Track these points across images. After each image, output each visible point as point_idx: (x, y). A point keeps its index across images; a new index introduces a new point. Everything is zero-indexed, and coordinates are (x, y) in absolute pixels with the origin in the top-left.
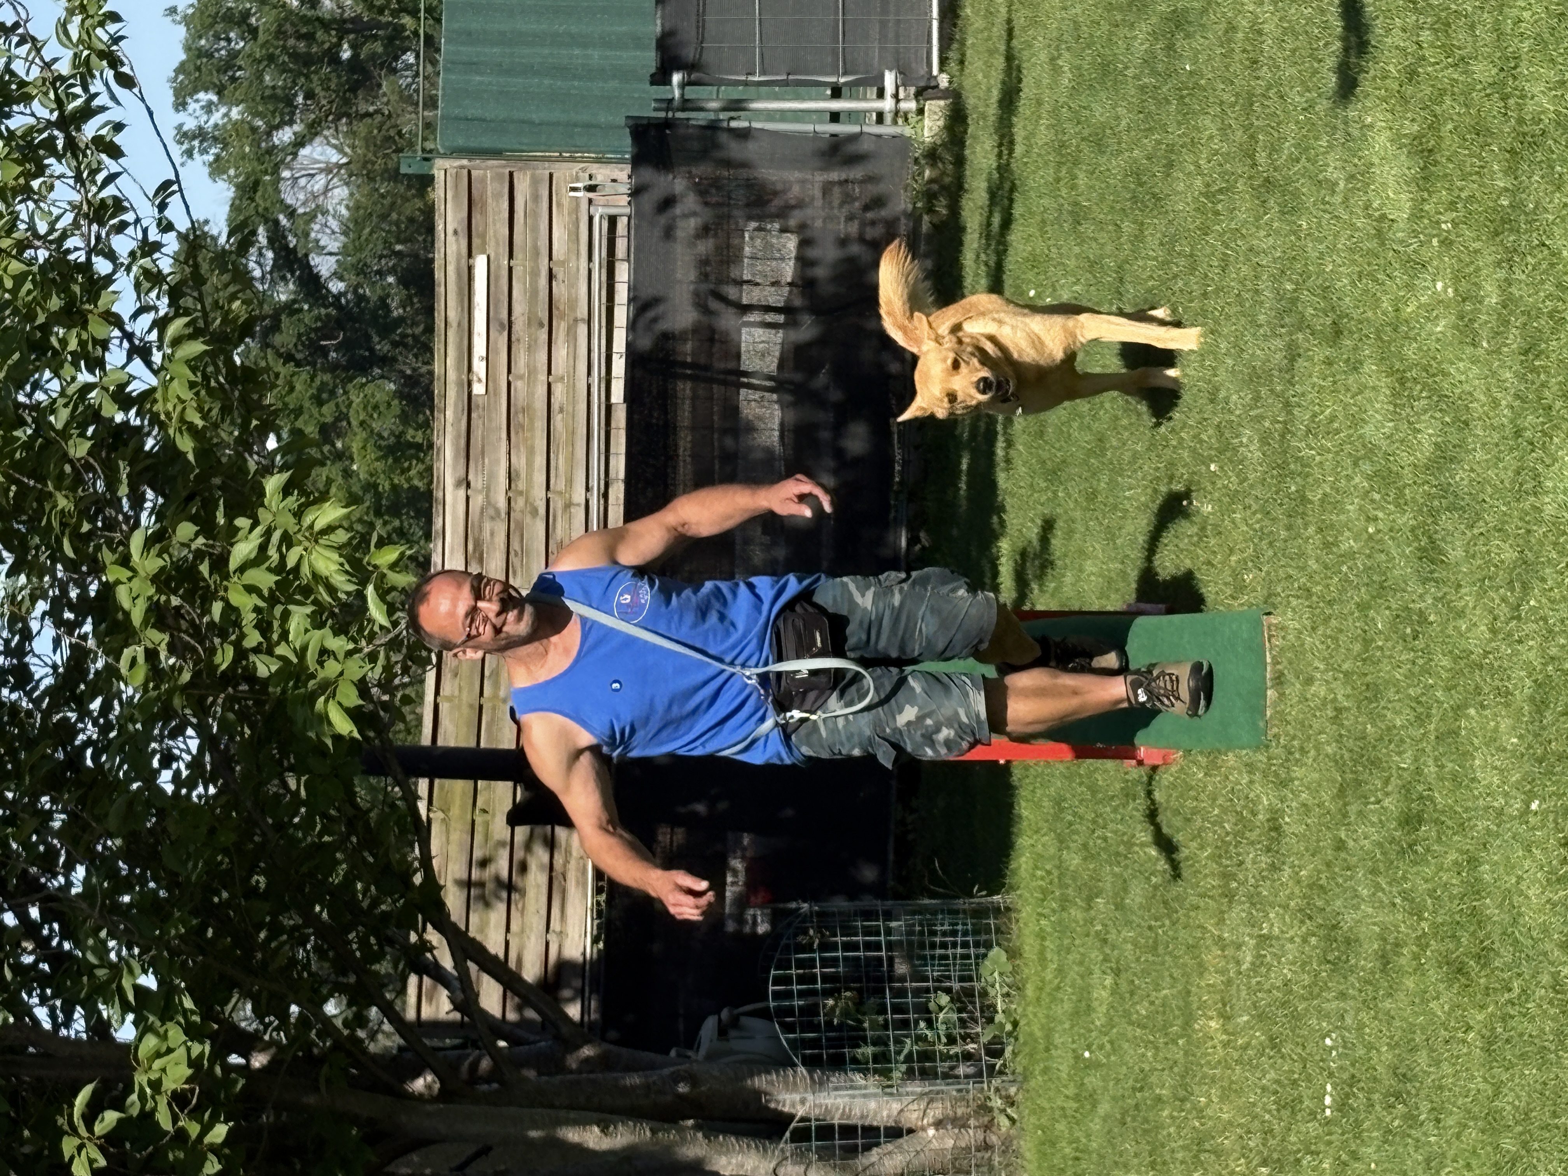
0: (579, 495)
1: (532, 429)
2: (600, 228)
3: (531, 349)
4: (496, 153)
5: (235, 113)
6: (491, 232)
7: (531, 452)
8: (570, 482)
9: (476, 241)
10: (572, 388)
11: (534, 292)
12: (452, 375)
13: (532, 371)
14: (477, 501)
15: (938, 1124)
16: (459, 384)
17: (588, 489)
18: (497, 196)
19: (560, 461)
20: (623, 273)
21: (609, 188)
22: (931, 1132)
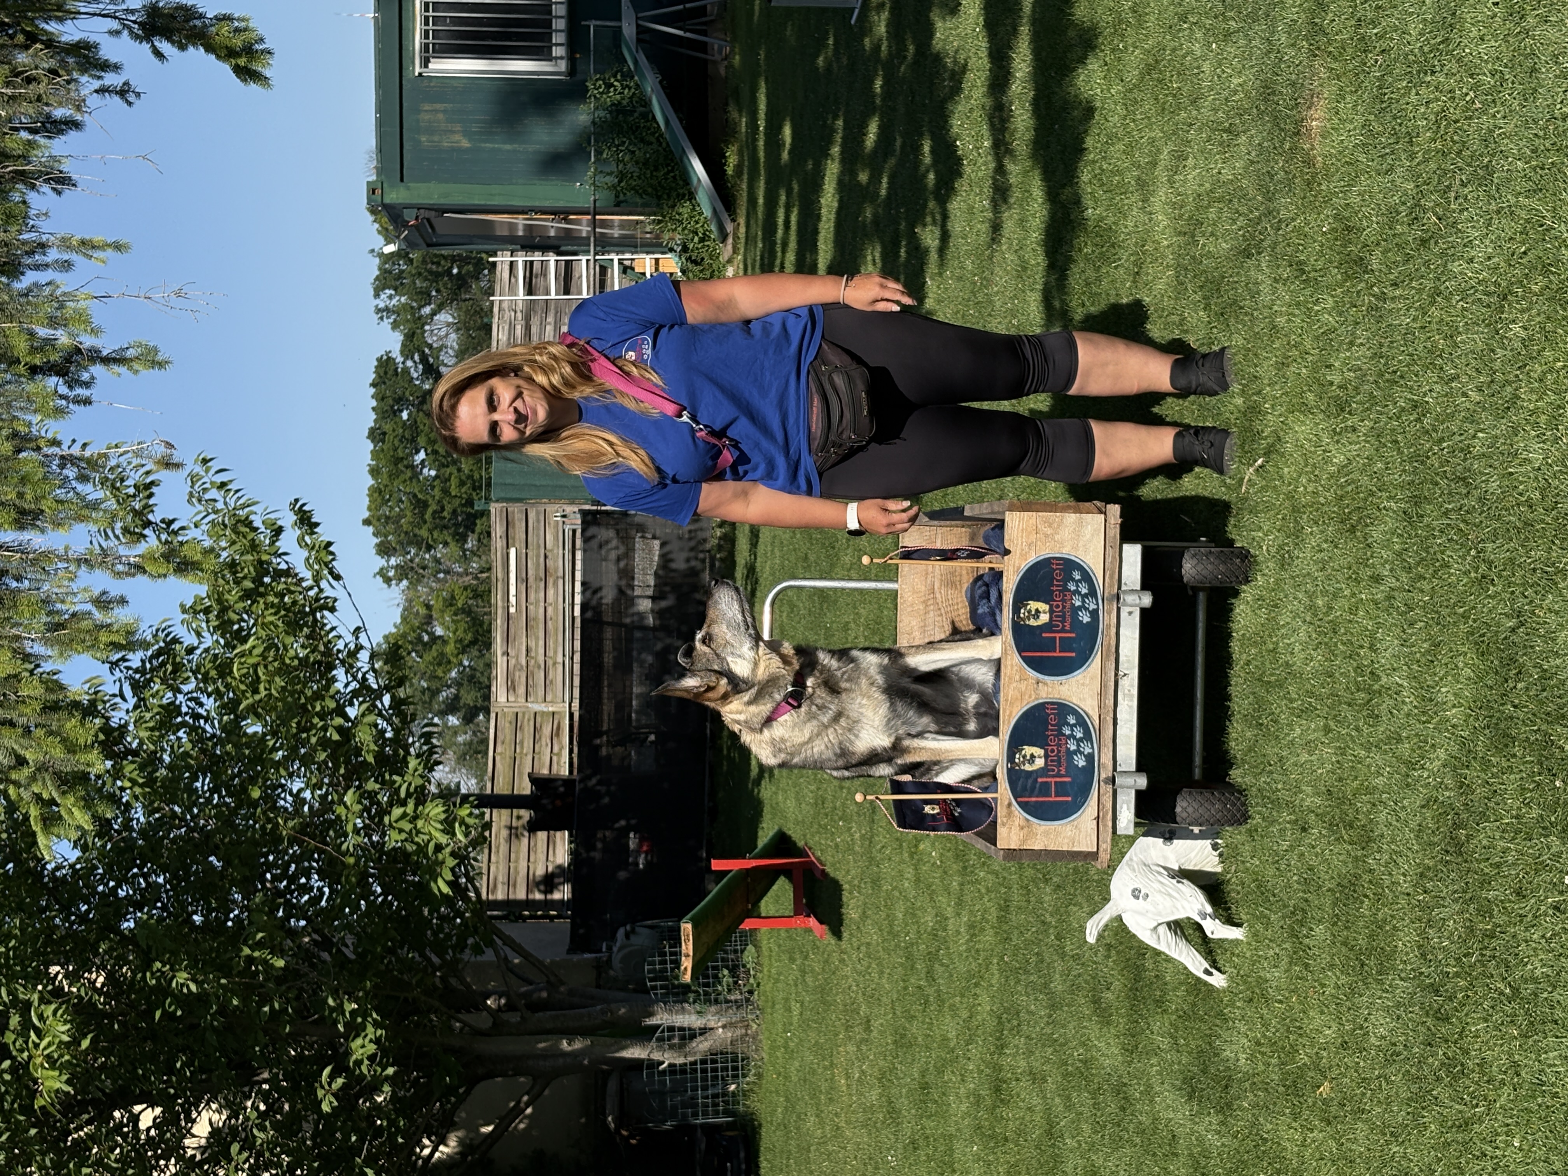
0: (560, 659)
1: (538, 628)
2: (568, 535)
3: (536, 591)
4: (519, 500)
5: (403, 299)
6: (517, 537)
7: (537, 639)
8: (555, 652)
9: (510, 541)
10: (556, 609)
11: (538, 564)
12: (500, 603)
13: (537, 601)
14: (512, 662)
15: (724, 1027)
16: (503, 607)
17: (564, 655)
18: (520, 520)
19: (551, 643)
20: (579, 555)
21: (572, 516)
22: (721, 1030)
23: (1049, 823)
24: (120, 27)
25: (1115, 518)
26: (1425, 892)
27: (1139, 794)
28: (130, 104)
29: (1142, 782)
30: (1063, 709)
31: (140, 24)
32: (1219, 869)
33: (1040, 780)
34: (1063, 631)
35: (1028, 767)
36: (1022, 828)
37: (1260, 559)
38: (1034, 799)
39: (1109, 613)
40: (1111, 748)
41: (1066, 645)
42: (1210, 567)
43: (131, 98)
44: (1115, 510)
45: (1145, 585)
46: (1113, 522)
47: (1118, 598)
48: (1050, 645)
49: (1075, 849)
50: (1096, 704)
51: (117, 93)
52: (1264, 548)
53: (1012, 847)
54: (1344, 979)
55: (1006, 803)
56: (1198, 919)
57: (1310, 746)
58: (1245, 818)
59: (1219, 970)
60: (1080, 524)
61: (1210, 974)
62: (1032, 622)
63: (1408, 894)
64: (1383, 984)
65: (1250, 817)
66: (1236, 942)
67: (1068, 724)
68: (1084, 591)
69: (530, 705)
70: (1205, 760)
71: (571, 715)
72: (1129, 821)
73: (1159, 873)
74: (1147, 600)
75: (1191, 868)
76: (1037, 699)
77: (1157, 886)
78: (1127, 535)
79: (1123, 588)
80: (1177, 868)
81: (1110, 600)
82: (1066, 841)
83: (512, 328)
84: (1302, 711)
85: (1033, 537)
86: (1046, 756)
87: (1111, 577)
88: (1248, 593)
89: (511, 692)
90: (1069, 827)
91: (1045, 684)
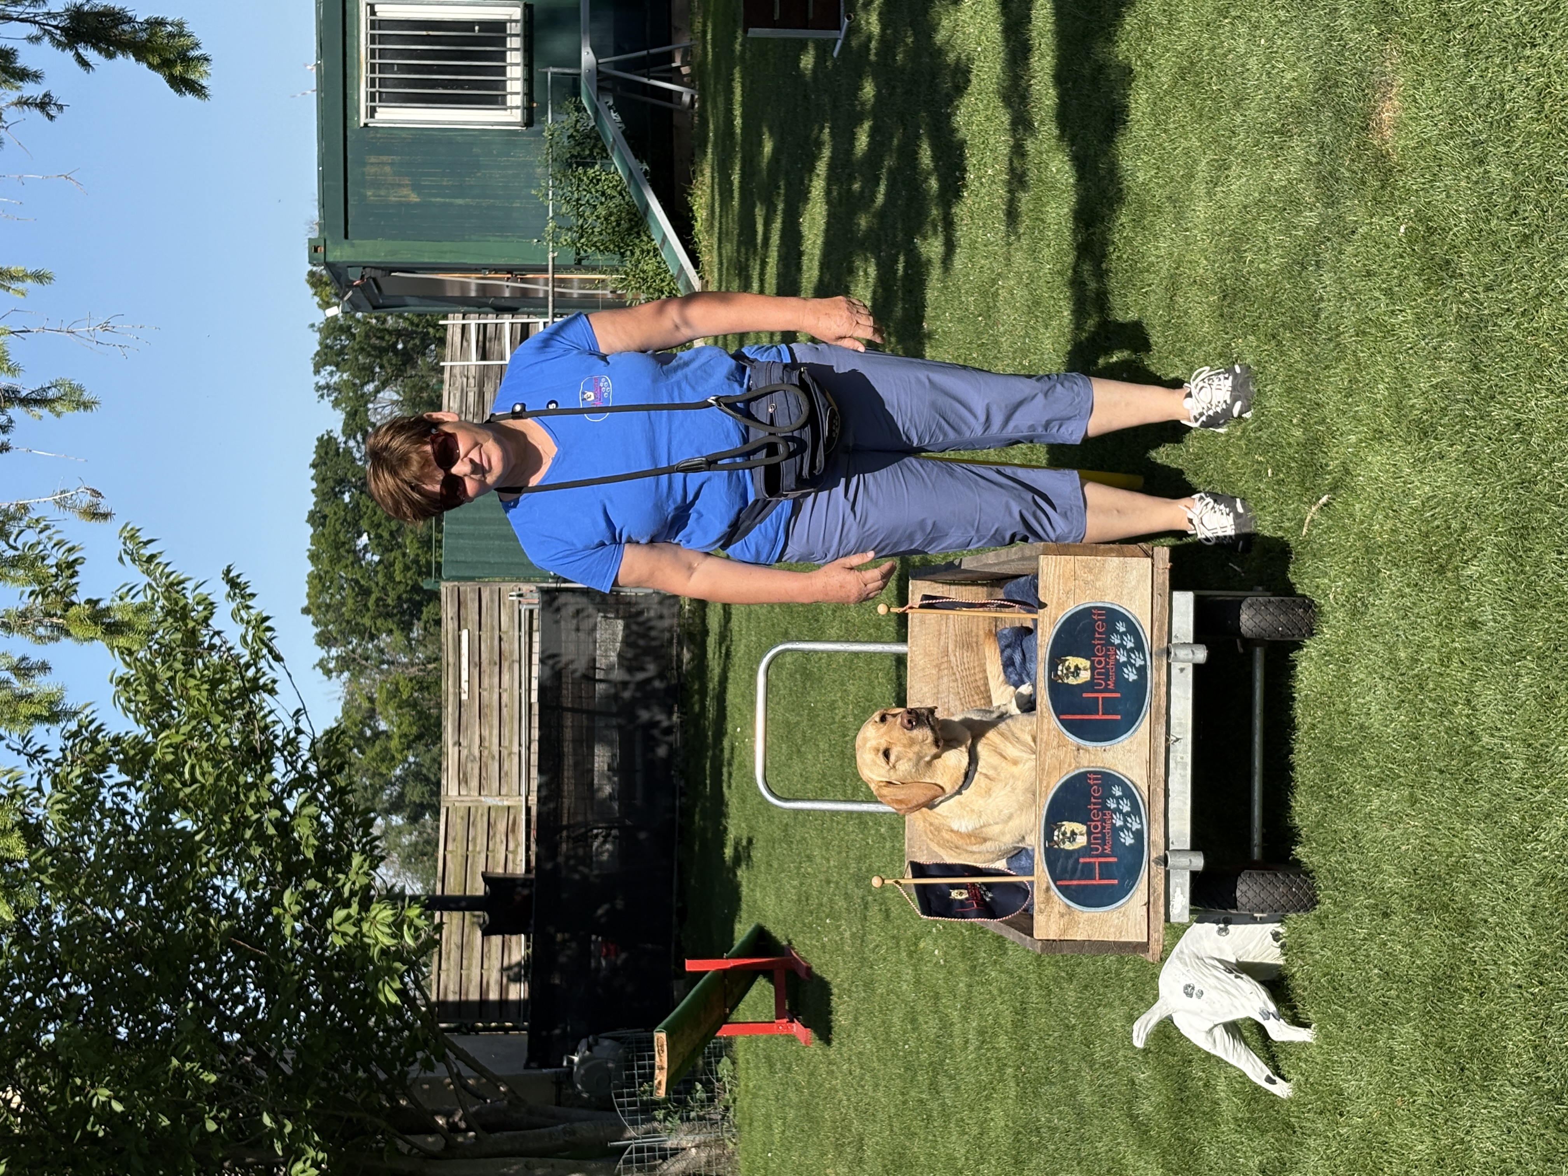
0: (516, 749)
1: (492, 716)
2: (525, 615)
3: (490, 676)
4: (471, 579)
6: (470, 618)
7: (491, 727)
8: (511, 742)
9: (462, 623)
10: (511, 695)
11: (492, 648)
12: (451, 690)
13: (491, 687)
14: (464, 752)
15: (697, 1147)
16: (455, 694)
17: (520, 745)
18: (473, 600)
19: (506, 731)
20: (536, 637)
21: (529, 595)
22: (693, 1150)
23: (1093, 909)
24: (40, 33)
25: (1164, 563)
26: (1541, 983)
27: (1194, 875)
28: (51, 118)
29: (1198, 862)
30: (1108, 779)
31: (62, 29)
32: (1281, 962)
33: (1082, 860)
34: (1106, 690)
35: (1068, 846)
36: (1062, 916)
37: (1327, 608)
38: (1075, 882)
39: (1159, 670)
40: (1162, 824)
41: (1110, 706)
42: (1269, 618)
43: (53, 111)
44: (1163, 553)
45: (1198, 639)
46: (1161, 566)
47: (1169, 653)
48: (1091, 707)
49: (1123, 939)
50: (1144, 773)
51: (36, 105)
52: (1331, 596)
53: (1051, 938)
54: (1439, 1086)
55: (1044, 887)
56: (1260, 1019)
57: (1392, 819)
58: (1312, 903)
59: (1283, 1078)
60: (1124, 568)
61: (1273, 1082)
62: (1072, 681)
63: (1520, 987)
64: (1490, 1091)
65: (1318, 902)
66: (1305, 1045)
67: (1113, 796)
68: (1130, 645)
69: (483, 799)
70: (1265, 837)
71: (528, 810)
72: (1184, 907)
73: (1214, 967)
74: (1201, 655)
75: (1250, 960)
76: (1077, 768)
77: (1213, 981)
78: (1177, 583)
79: (1174, 641)
80: (1234, 961)
81: (1159, 655)
82: (1112, 930)
83: (464, 395)
84: (1382, 780)
85: (1071, 584)
86: (1089, 833)
87: (1160, 629)
88: (1312, 649)
89: (463, 785)
90: (1115, 915)
91: (1087, 750)
